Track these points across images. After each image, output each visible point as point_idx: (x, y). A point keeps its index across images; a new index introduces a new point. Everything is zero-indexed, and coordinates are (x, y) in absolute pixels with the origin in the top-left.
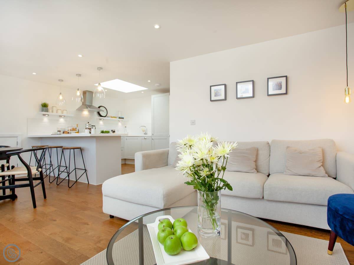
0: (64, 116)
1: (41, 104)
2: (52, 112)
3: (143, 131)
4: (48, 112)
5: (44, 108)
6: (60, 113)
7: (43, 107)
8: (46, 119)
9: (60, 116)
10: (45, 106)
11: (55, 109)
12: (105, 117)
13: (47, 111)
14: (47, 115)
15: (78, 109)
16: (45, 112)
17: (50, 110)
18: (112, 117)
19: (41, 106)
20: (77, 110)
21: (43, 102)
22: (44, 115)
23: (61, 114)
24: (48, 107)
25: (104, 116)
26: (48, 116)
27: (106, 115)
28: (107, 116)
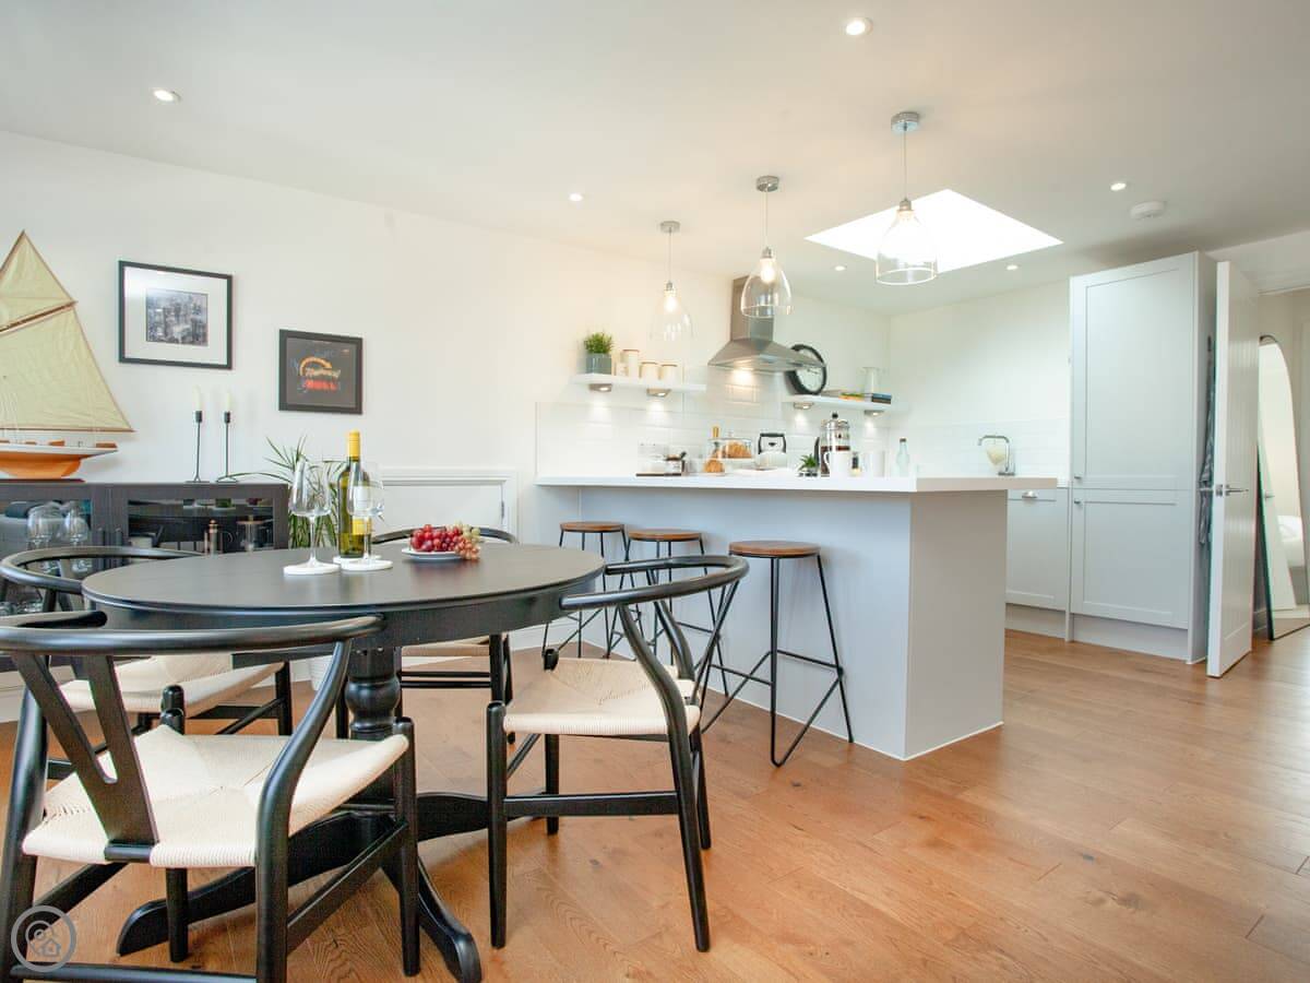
0: (667, 392)
1: (581, 342)
2: (626, 372)
3: (996, 461)
4: (608, 371)
5: (596, 358)
6: (651, 379)
7: (591, 351)
8: (599, 405)
9: (652, 393)
10: (597, 350)
11: (633, 359)
12: (816, 393)
13: (605, 368)
14: (606, 389)
15: (713, 360)
16: (600, 372)
17: (618, 366)
18: (846, 395)
19: (583, 348)
20: (709, 364)
21: (595, 331)
22: (595, 387)
23: (656, 384)
24: (610, 353)
25: (814, 389)
26: (609, 390)
27: (819, 384)
28: (824, 389)
